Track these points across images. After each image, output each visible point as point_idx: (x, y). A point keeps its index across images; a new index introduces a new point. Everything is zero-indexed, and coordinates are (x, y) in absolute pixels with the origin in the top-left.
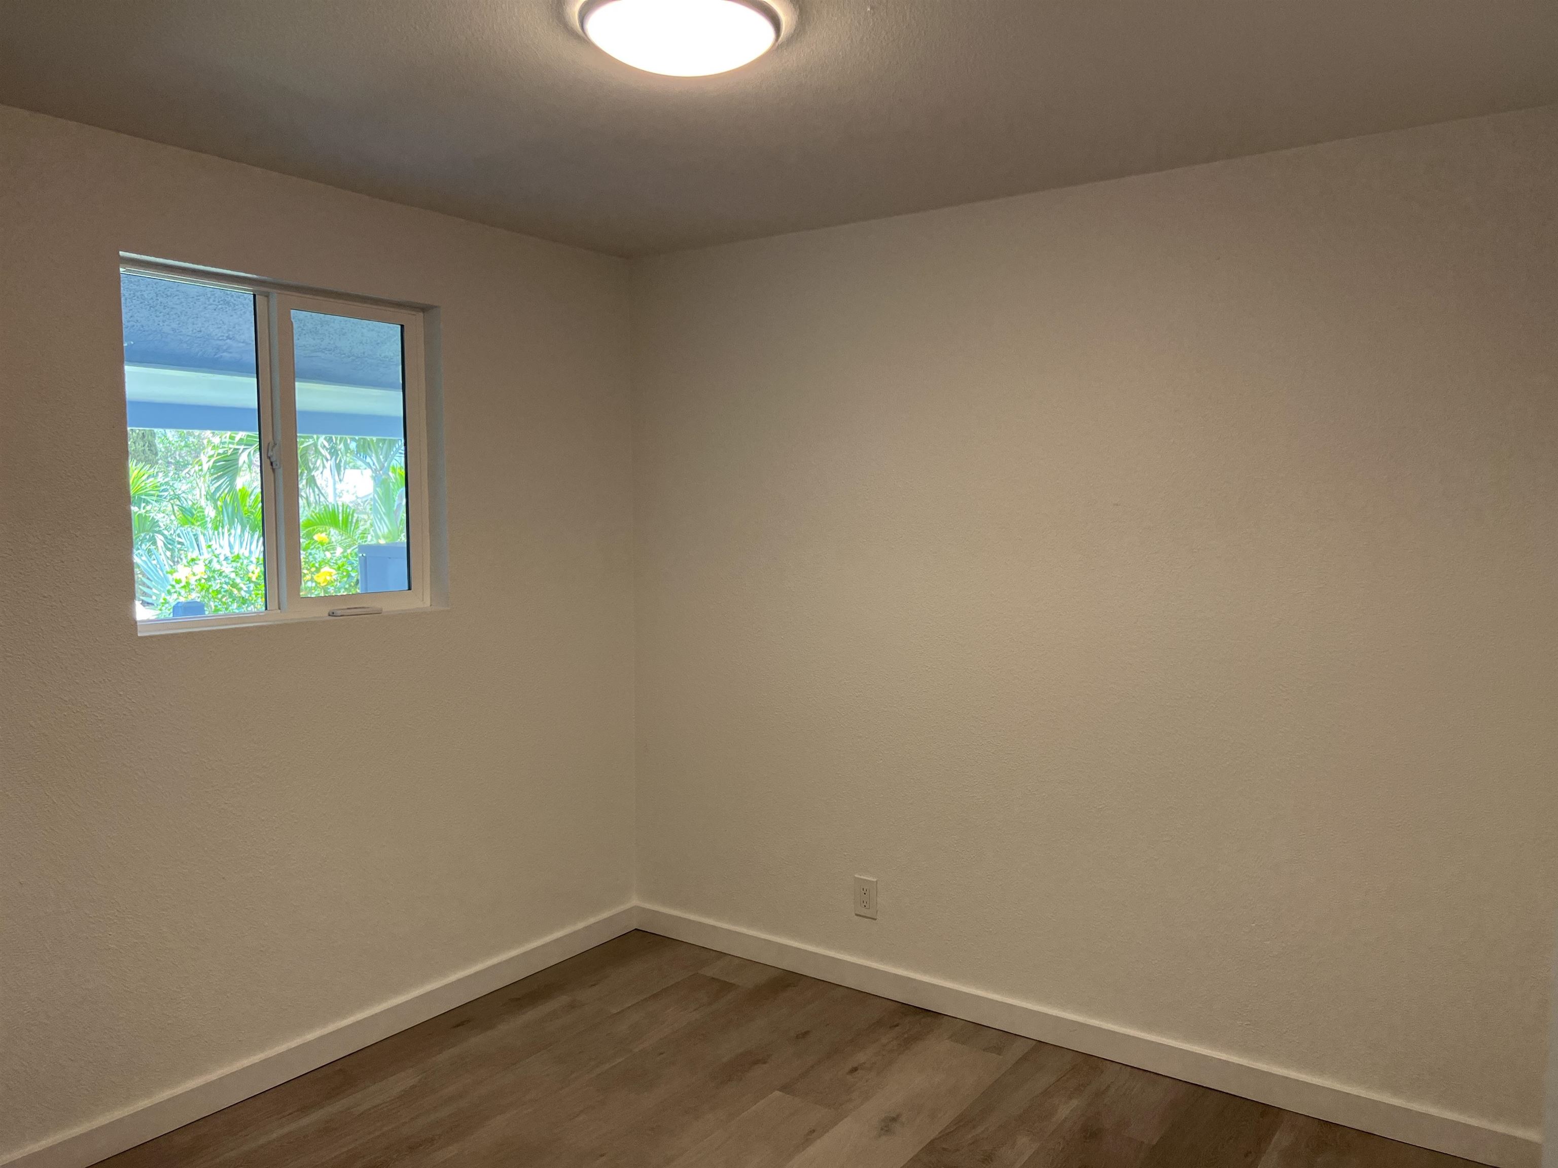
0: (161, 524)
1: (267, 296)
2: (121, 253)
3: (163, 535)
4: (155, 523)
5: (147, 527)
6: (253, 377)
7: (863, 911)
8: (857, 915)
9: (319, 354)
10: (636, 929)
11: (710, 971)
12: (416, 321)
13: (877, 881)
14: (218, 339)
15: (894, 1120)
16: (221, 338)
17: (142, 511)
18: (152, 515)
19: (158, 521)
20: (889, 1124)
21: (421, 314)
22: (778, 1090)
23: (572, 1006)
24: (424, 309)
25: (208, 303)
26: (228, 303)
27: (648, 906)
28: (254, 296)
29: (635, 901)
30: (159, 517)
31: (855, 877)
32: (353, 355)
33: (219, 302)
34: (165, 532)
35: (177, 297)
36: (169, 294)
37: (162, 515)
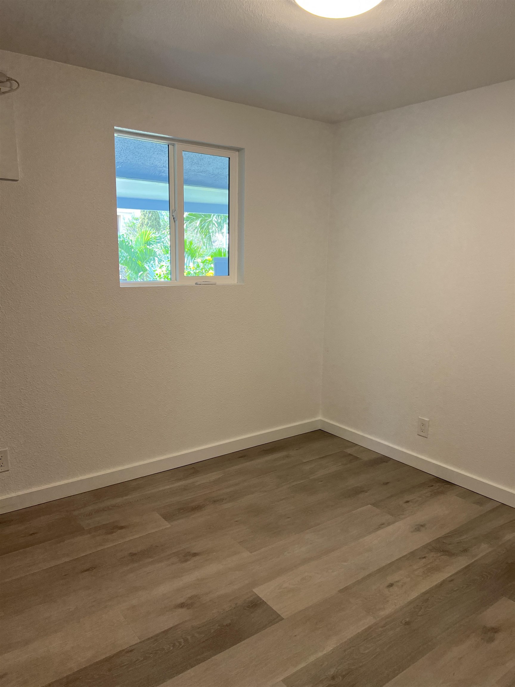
0: (157, 253)
1: (173, 145)
2: (115, 127)
3: (158, 258)
4: (155, 252)
5: (153, 254)
6: (167, 183)
7: (422, 434)
8: (418, 435)
9: (200, 174)
10: (320, 429)
11: (349, 451)
12: (235, 156)
13: (429, 421)
14: (160, 167)
15: (422, 526)
16: (161, 167)
17: (151, 248)
18: (154, 249)
19: (156, 252)
20: (419, 527)
21: (237, 153)
22: (370, 504)
23: (287, 456)
24: (238, 150)
25: (155, 151)
26: (162, 151)
27: (327, 420)
28: (168, 145)
29: (320, 418)
30: (156, 250)
31: (419, 418)
32: (214, 174)
33: (159, 151)
34: (159, 257)
35: (142, 149)
36: (140, 148)
37: (158, 250)
